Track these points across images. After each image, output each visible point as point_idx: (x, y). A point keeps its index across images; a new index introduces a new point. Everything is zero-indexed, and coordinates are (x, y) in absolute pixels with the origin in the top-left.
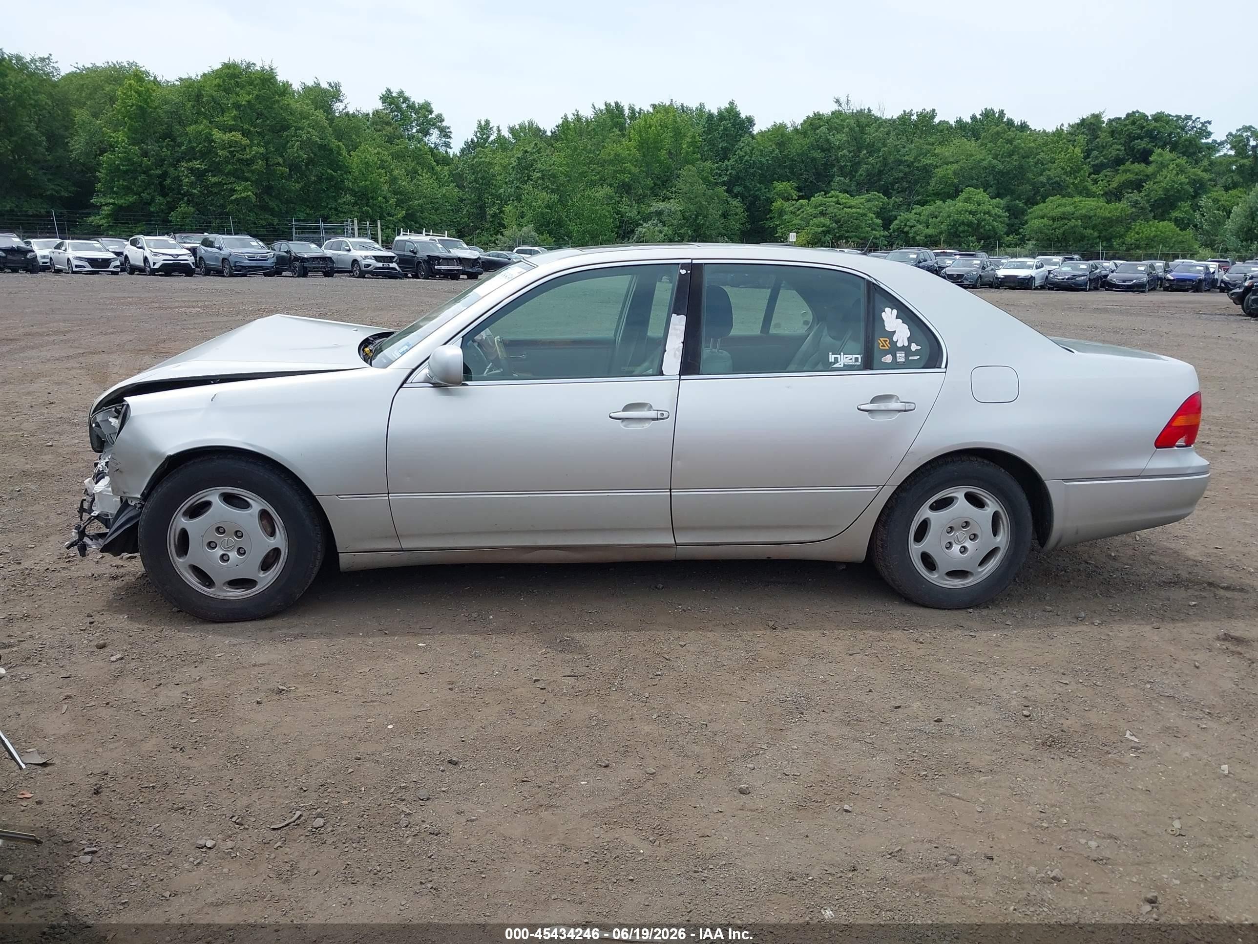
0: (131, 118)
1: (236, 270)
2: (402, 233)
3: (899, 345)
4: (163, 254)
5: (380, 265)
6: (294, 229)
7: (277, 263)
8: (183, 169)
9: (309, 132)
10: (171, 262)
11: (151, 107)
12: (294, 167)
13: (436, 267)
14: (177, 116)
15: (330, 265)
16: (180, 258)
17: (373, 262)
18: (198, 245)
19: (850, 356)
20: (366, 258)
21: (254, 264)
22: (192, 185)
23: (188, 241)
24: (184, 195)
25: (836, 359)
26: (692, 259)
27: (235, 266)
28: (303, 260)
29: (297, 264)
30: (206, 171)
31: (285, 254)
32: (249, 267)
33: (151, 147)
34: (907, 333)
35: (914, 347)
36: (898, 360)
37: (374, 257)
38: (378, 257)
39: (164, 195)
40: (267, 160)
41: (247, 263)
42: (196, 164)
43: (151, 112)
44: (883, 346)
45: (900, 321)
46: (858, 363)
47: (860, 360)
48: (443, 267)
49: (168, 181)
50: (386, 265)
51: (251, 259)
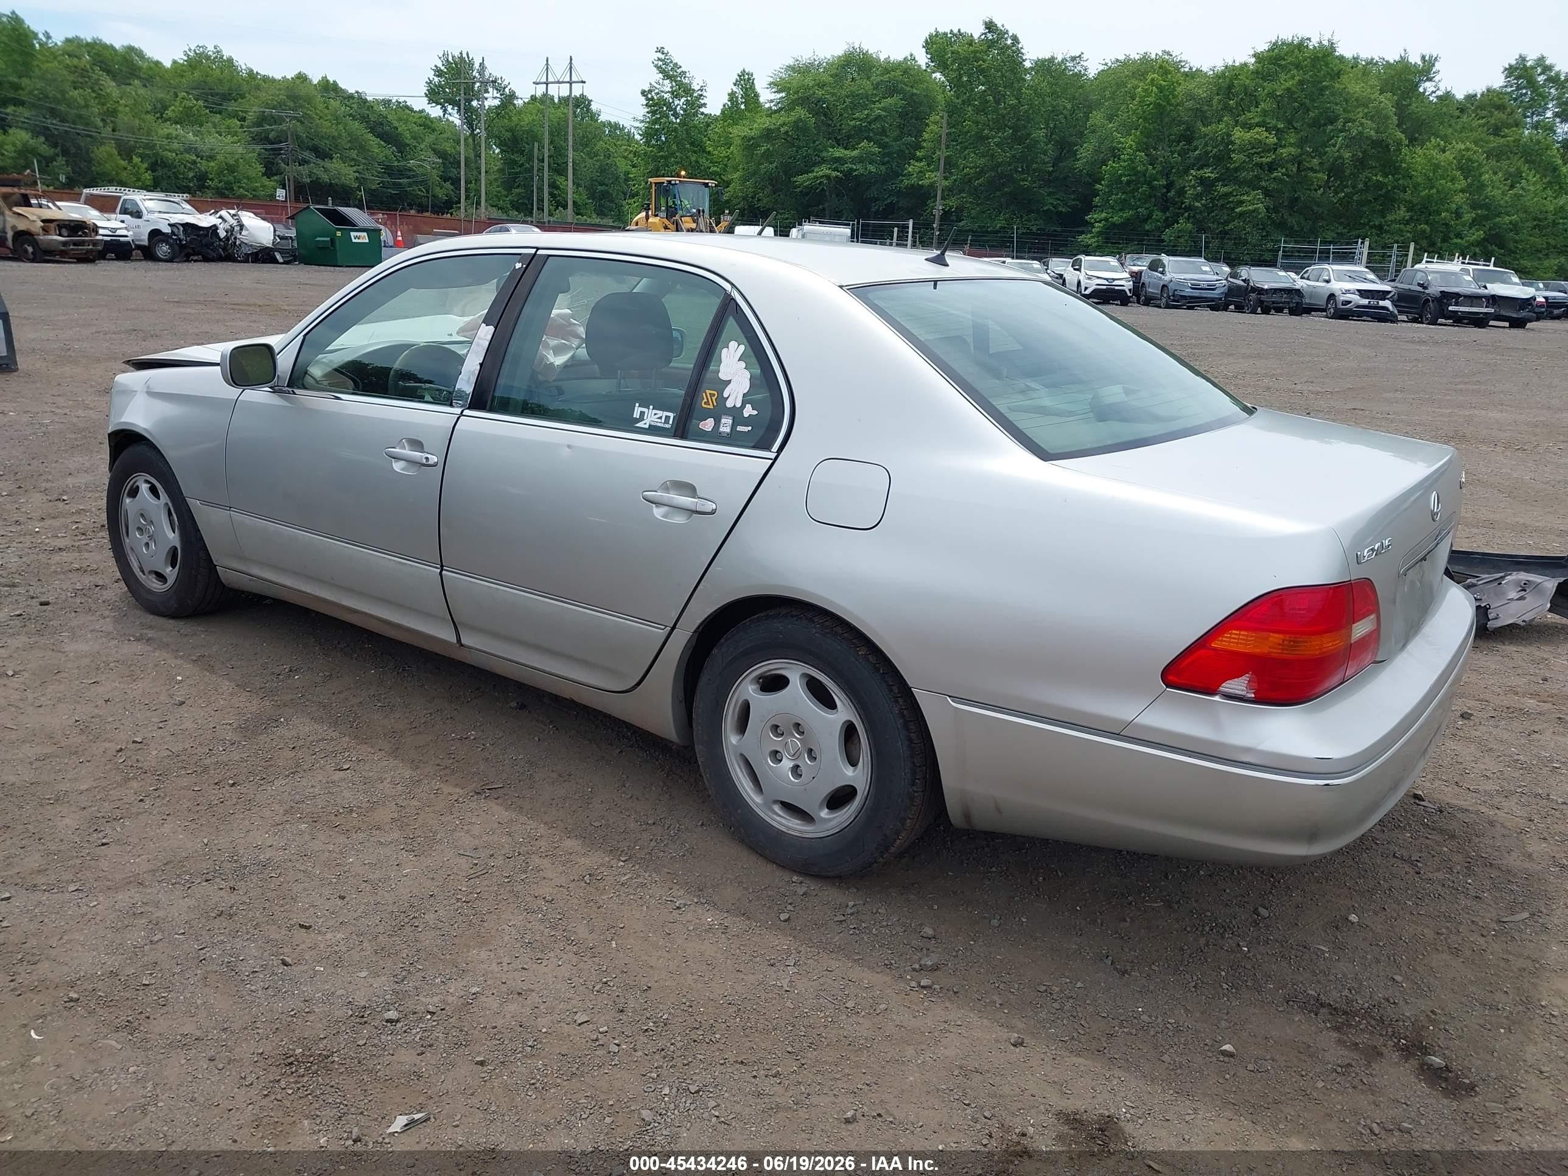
0: (1145, 119)
1: (1173, 301)
2: (1425, 259)
3: (729, 404)
4: (1098, 278)
5: (1365, 302)
6: (1281, 253)
7: (1227, 295)
8: (1191, 177)
9: (1362, 124)
10: (1105, 287)
11: (1171, 105)
12: (1335, 170)
13: (1450, 308)
14: (1200, 114)
15: (1296, 299)
16: (1116, 283)
17: (1356, 299)
18: (1145, 268)
19: (660, 413)
20: (1348, 291)
21: (1196, 293)
22: (1198, 197)
23: (1139, 263)
24: (1187, 209)
25: (642, 413)
26: (538, 249)
27: (1173, 296)
28: (1260, 291)
29: (1253, 296)
30: (1217, 180)
31: (1242, 283)
32: (1191, 297)
33: (1161, 152)
34: (745, 386)
35: (748, 411)
36: (722, 429)
37: (1359, 291)
38: (1365, 291)
39: (1165, 209)
40: (1299, 163)
41: (1188, 292)
42: (1208, 173)
43: (1171, 110)
44: (707, 403)
45: (743, 364)
46: (667, 426)
47: (671, 422)
48: (1462, 309)
49: (1172, 194)
50: (1373, 302)
51: (1195, 287)
